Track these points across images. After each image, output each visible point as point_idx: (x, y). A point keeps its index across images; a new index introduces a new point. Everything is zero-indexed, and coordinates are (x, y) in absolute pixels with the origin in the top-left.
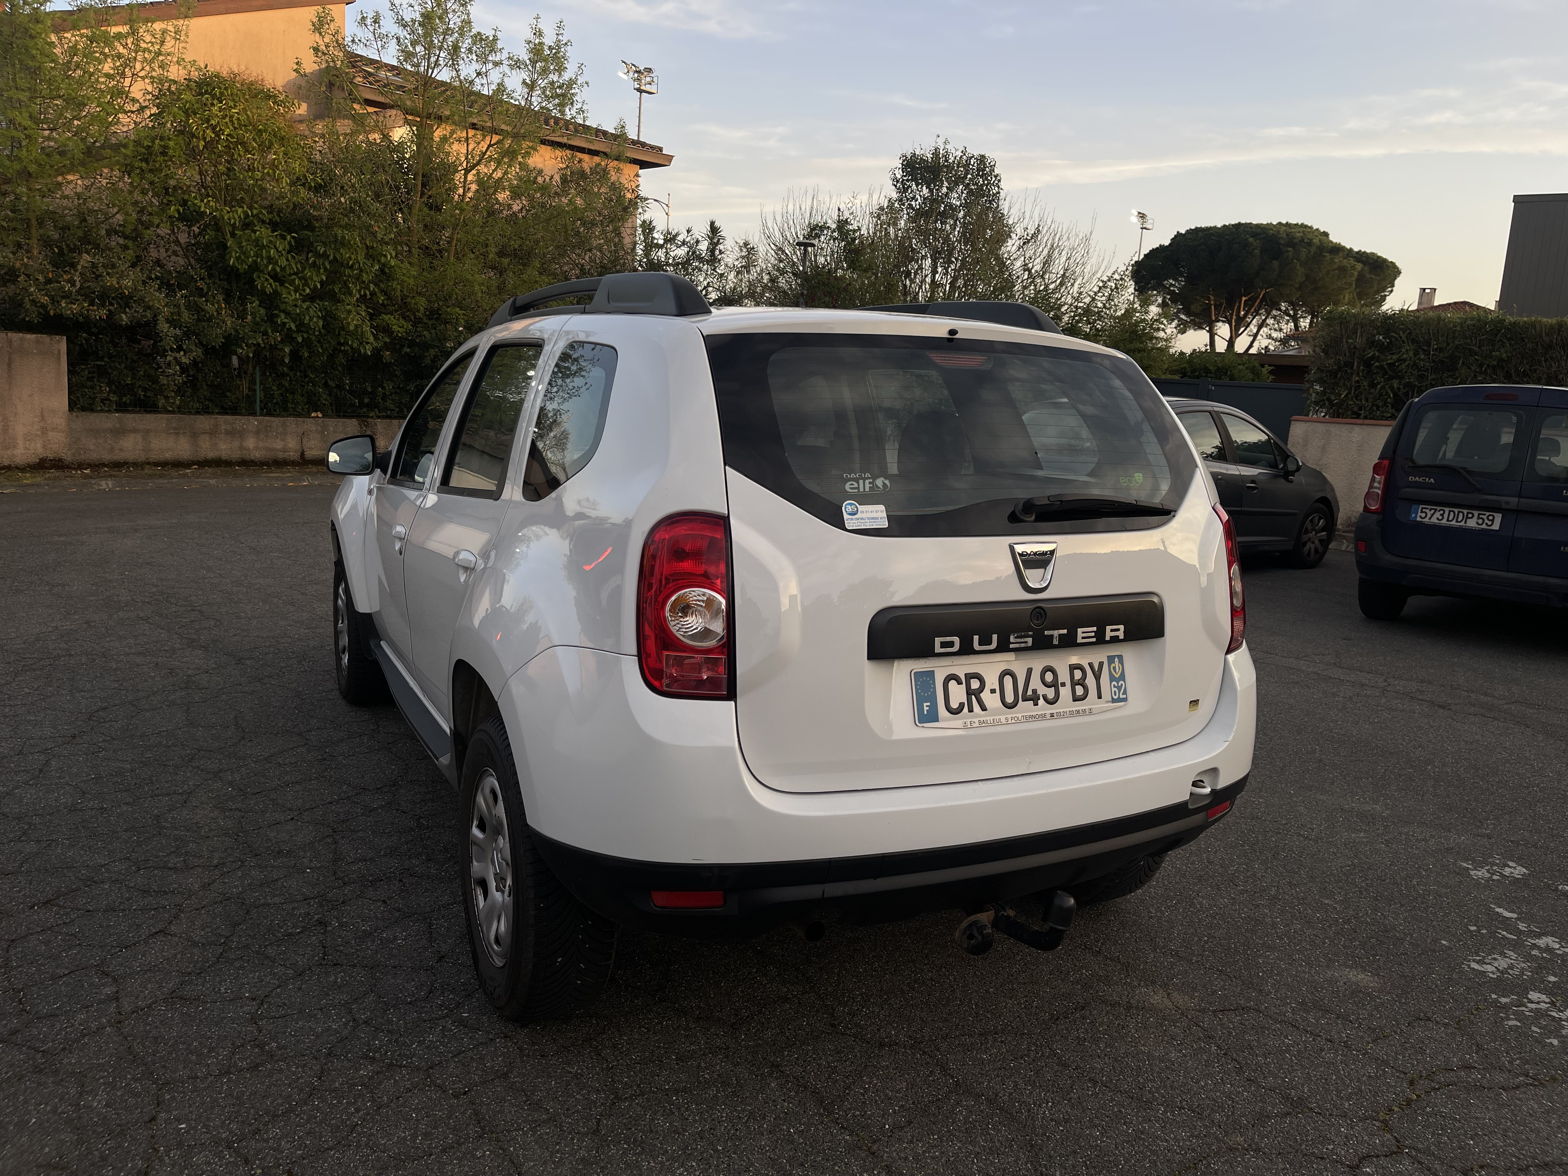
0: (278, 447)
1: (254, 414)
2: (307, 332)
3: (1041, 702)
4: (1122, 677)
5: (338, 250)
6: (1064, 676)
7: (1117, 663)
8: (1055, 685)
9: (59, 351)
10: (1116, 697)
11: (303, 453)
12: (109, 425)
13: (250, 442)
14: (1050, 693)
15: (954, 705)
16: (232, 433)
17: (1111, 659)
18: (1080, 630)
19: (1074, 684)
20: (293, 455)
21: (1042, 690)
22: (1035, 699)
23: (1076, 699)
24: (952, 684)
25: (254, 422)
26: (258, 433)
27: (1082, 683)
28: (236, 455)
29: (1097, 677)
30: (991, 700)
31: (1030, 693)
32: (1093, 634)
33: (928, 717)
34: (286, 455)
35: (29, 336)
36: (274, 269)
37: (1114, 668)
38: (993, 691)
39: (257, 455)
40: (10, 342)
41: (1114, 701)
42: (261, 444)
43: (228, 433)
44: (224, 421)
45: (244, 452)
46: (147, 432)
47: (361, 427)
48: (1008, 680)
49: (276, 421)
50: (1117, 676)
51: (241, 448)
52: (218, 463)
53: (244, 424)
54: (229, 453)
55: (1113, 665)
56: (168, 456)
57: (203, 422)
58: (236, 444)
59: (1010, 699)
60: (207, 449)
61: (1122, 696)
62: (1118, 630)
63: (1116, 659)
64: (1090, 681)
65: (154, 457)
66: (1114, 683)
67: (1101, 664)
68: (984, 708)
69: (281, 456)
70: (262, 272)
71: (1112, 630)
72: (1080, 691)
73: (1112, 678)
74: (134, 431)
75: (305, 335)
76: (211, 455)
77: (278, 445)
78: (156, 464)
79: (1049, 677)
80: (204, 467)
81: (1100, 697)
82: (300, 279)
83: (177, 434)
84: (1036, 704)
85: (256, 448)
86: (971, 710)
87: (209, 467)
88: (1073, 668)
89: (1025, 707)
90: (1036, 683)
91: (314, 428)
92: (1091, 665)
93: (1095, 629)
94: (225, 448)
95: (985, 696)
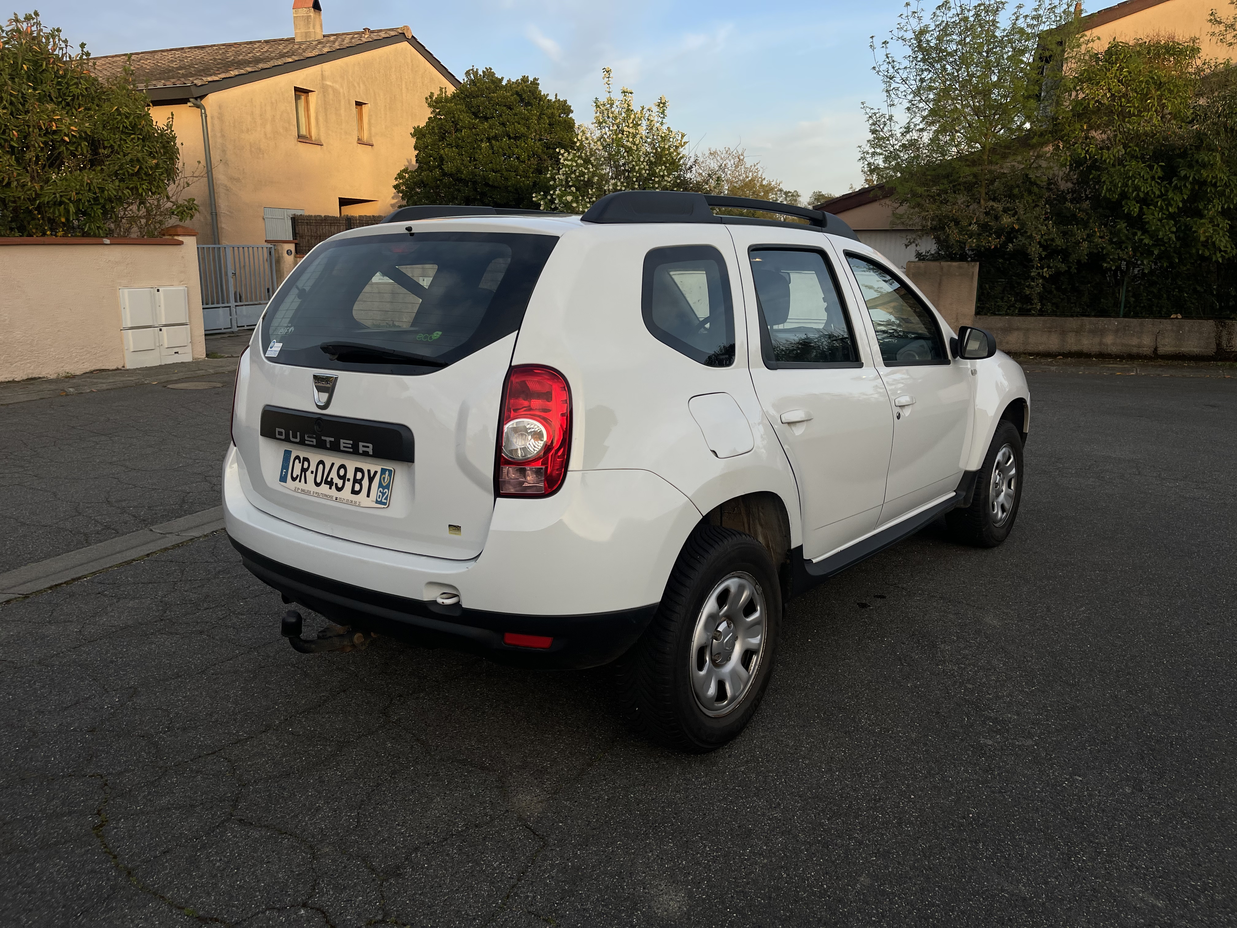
0: (1134, 344)
1: (1117, 316)
2: (1164, 245)
3: (334, 487)
4: (387, 487)
5: (1198, 171)
6: (350, 475)
7: (387, 475)
8: (343, 478)
9: (973, 273)
10: (379, 500)
11: (1156, 349)
12: (1000, 325)
13: (1109, 339)
14: (340, 483)
15: (295, 476)
16: (1093, 332)
17: (383, 471)
18: (342, 441)
19: (355, 481)
20: (1147, 350)
21: (336, 480)
22: (330, 483)
23: (354, 492)
24: (297, 461)
25: (1115, 322)
26: (1117, 331)
27: (360, 482)
28: (1096, 349)
29: (371, 480)
30: (310, 477)
31: (329, 479)
32: (350, 446)
33: (283, 479)
34: (1141, 351)
35: (955, 264)
36: (1138, 195)
37: (384, 478)
38: (312, 472)
39: (1114, 350)
40: (942, 268)
41: (377, 502)
42: (1118, 341)
43: (1091, 331)
44: (1089, 322)
45: (1103, 347)
46: (1028, 330)
47: (1217, 328)
48: (321, 466)
49: (1135, 322)
50: (384, 485)
51: (1101, 344)
52: (1080, 356)
53: (1105, 324)
54: (1090, 347)
55: (383, 476)
56: (1041, 348)
57: (1072, 323)
58: (1097, 340)
59: (319, 480)
60: (1072, 343)
61: (383, 501)
62: (368, 447)
63: (387, 473)
64: (366, 482)
65: (1030, 348)
66: (381, 489)
67: (376, 472)
68: (306, 482)
69: (1135, 350)
70: (1129, 198)
71: (363, 446)
72: (357, 487)
73: (380, 485)
74: (1018, 329)
75: (1162, 248)
76: (1075, 348)
77: (1135, 341)
78: (1031, 354)
79: (342, 472)
80: (1068, 358)
81: (368, 496)
82: (1164, 200)
83: (1050, 332)
84: (330, 488)
85: (1113, 344)
86: (300, 481)
87: (1071, 358)
88: (357, 470)
89: (324, 488)
90: (334, 475)
91: (1170, 328)
92: (369, 471)
93: (351, 442)
94: (1087, 343)
95: (308, 473)
